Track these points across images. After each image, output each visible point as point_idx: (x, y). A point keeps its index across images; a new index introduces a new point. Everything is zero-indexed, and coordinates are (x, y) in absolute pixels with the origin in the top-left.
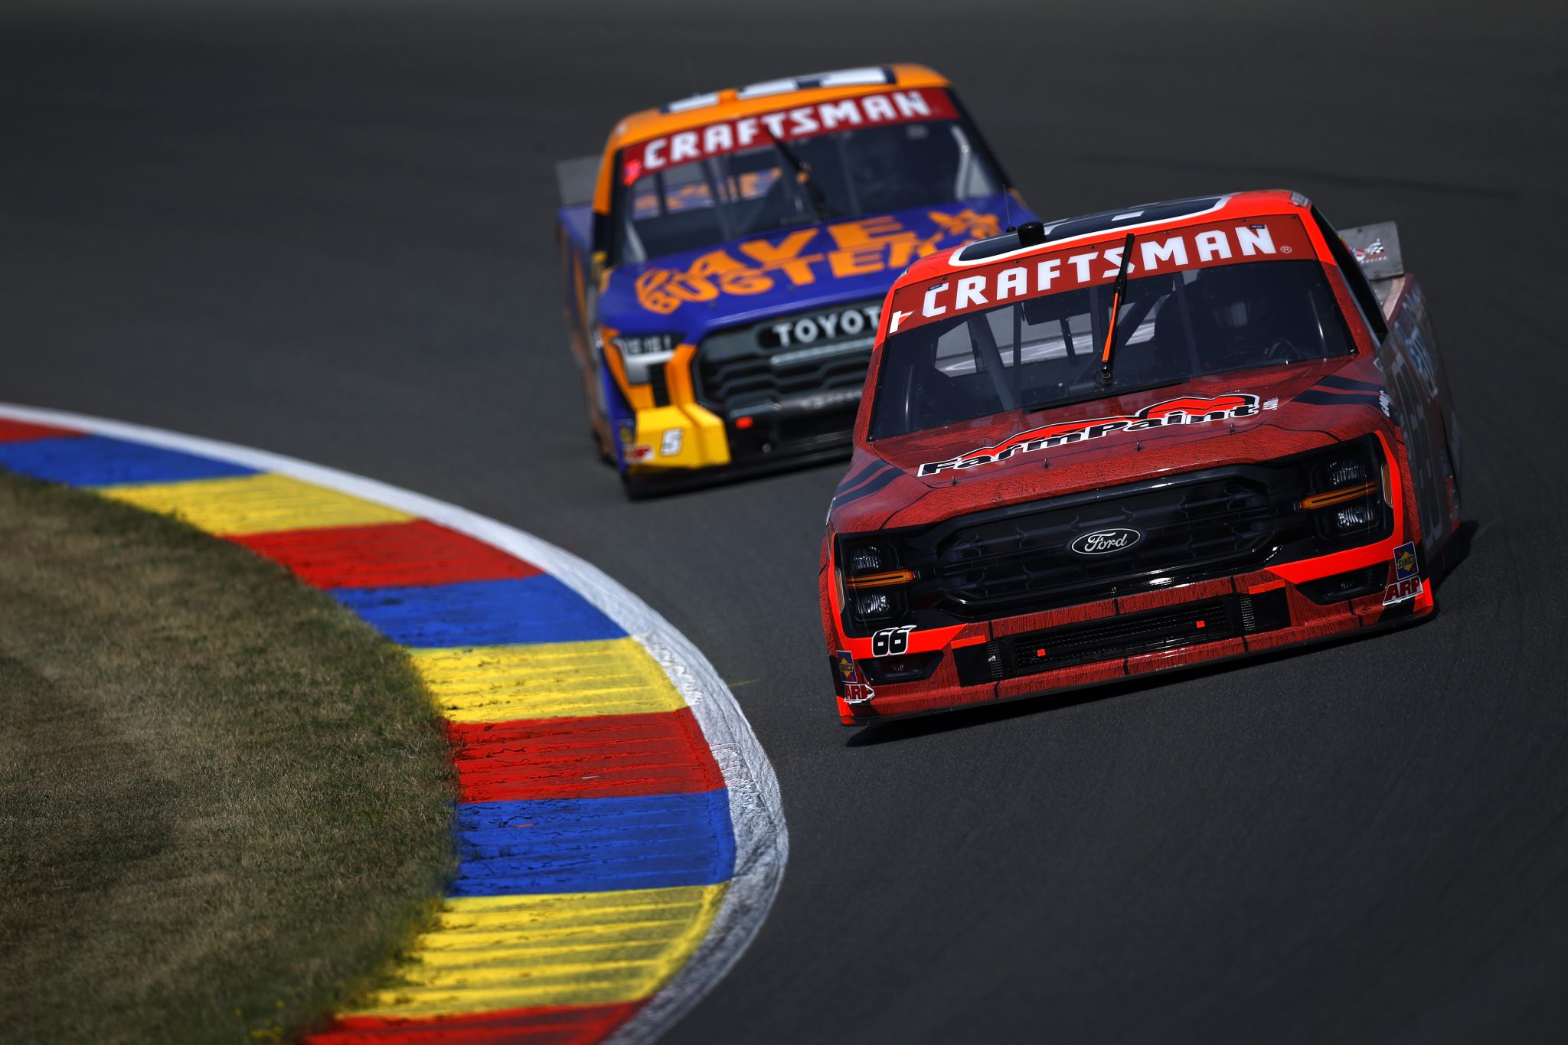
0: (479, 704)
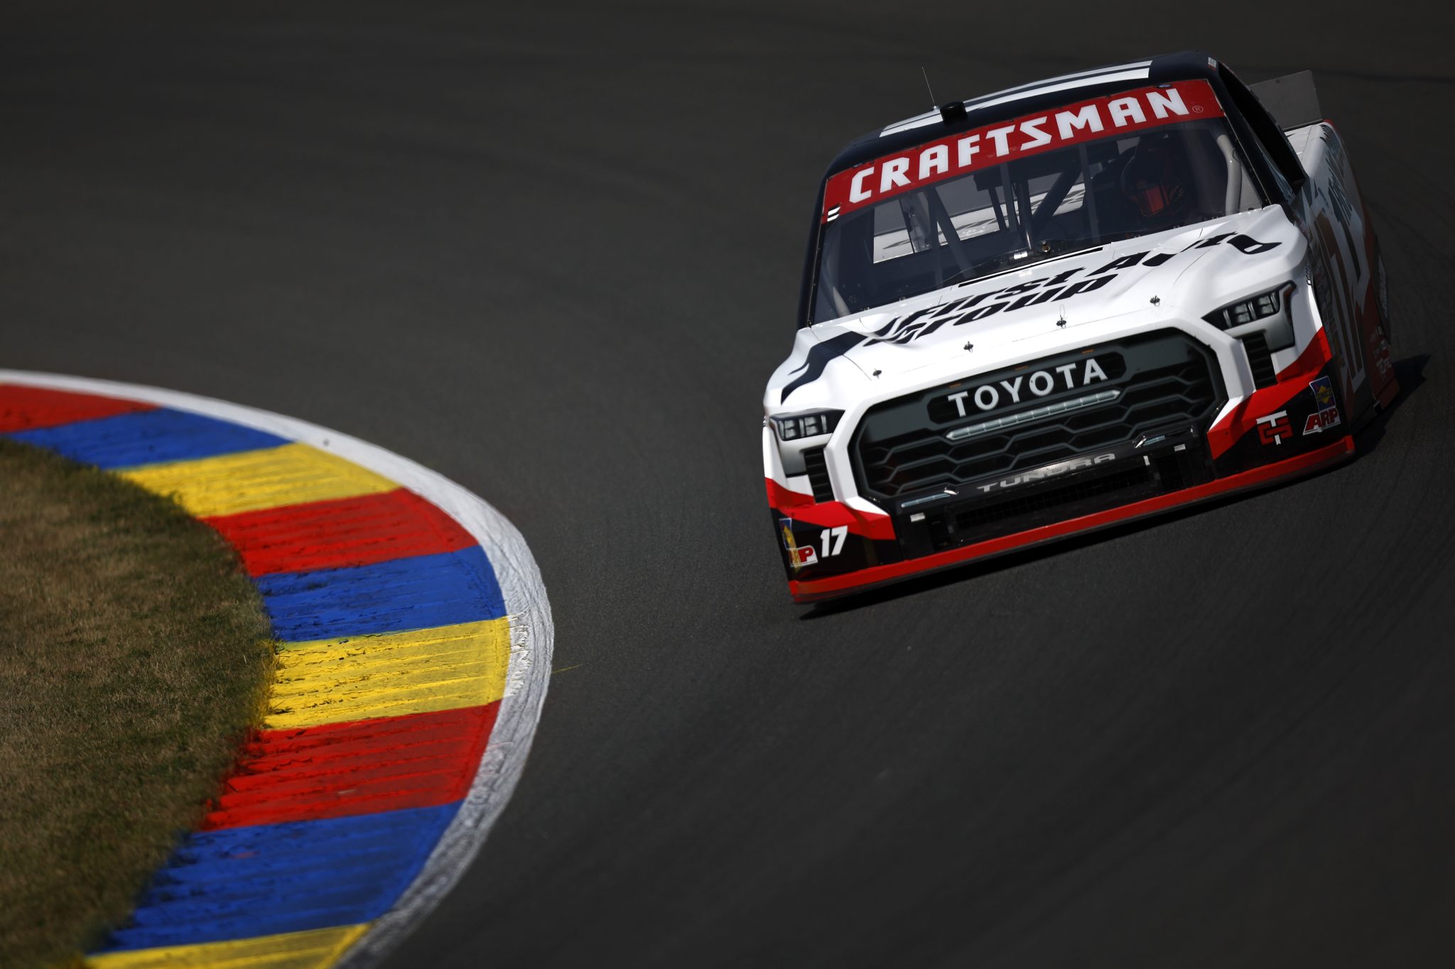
0: (312, 704)
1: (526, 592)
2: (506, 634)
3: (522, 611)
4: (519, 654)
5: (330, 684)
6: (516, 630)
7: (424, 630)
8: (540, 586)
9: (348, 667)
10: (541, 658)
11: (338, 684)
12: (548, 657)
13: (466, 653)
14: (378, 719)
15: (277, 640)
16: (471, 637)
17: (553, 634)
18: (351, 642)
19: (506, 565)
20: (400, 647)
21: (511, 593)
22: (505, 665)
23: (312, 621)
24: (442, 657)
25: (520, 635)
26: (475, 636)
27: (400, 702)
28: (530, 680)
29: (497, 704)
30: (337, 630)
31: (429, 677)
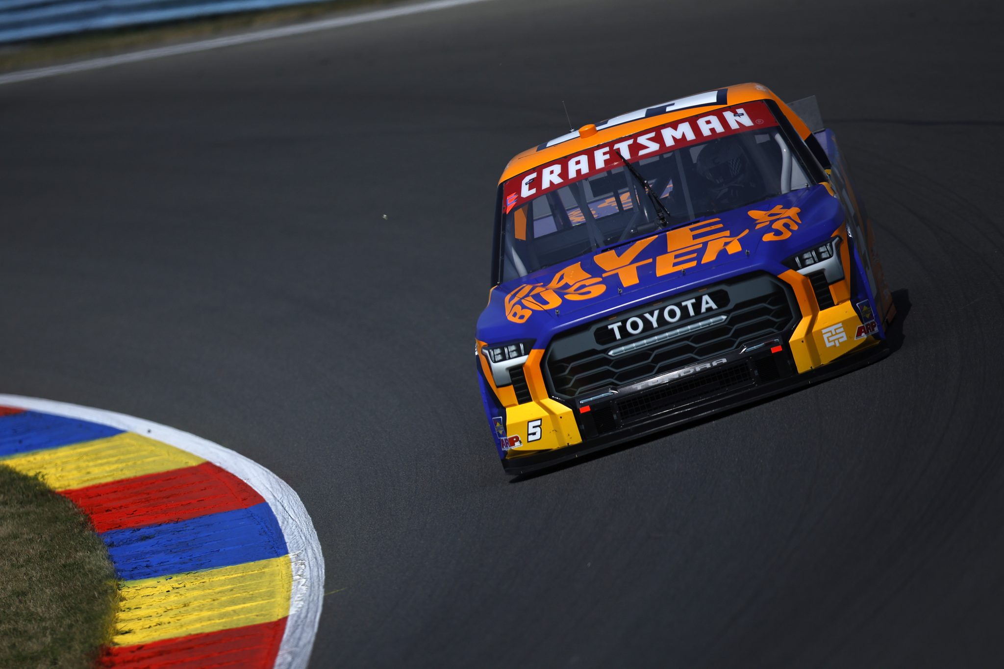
0: (148, 626)
1: (302, 535)
2: (288, 567)
3: (299, 550)
4: (299, 582)
5: (161, 611)
6: (296, 564)
7: (228, 567)
8: (312, 531)
9: (173, 598)
10: (316, 584)
11: (166, 610)
12: (320, 583)
13: (260, 582)
14: (197, 635)
15: (120, 579)
16: (263, 570)
17: (323, 566)
18: (175, 578)
19: (286, 516)
20: (211, 580)
21: (291, 537)
22: (289, 590)
23: (145, 564)
24: (243, 586)
25: (299, 568)
26: (266, 570)
27: (213, 622)
28: (308, 600)
29: (284, 620)
30: (164, 570)
31: (233, 602)
